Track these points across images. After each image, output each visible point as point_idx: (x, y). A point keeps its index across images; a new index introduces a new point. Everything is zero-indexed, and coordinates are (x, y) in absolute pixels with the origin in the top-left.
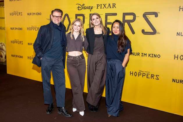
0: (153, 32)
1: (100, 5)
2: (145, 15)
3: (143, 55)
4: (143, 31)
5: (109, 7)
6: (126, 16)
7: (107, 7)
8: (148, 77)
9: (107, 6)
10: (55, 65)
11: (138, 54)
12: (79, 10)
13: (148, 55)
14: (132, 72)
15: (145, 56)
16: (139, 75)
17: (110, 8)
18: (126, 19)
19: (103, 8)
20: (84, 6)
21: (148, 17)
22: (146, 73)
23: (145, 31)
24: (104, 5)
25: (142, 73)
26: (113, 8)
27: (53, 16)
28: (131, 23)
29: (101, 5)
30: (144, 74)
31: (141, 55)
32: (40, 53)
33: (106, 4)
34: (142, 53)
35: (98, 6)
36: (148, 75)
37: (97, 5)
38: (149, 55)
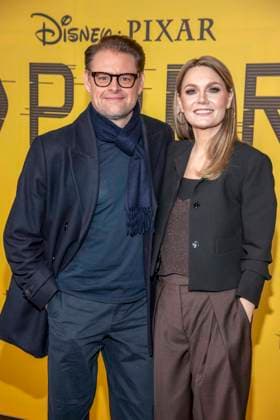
1: (144, 26)
5: (184, 35)
6: (260, 80)
7: (174, 37)
9: (173, 30)
12: (44, 42)
17: (190, 38)
19: (158, 39)
20: (68, 28)
24: (160, 22)
26: (202, 38)
27: (94, 74)
29: (148, 22)
33: (170, 21)
35: (135, 26)
37: (131, 23)
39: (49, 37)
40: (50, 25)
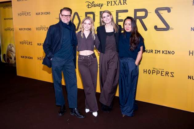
0: (166, 27)
1: (110, 2)
2: (157, 11)
3: (157, 52)
4: (156, 27)
5: (120, 4)
6: (137, 12)
7: (117, 4)
8: (162, 74)
9: (117, 3)
10: (66, 65)
11: (152, 51)
12: (88, 8)
13: (161, 52)
14: (145, 70)
15: (159, 53)
16: (153, 72)
17: (121, 4)
18: (137, 16)
19: (114, 5)
20: (93, 4)
21: (160, 13)
22: (160, 71)
23: (158, 27)
24: (114, 1)
25: (156, 70)
26: (124, 4)
27: (62, 15)
28: (143, 19)
29: (111, 2)
30: (158, 72)
31: (154, 52)
32: (50, 54)
33: (116, 1)
34: (156, 50)
35: (108, 3)
36: (162, 72)
38: (163, 52)
39: (89, 6)
40: (90, 4)
